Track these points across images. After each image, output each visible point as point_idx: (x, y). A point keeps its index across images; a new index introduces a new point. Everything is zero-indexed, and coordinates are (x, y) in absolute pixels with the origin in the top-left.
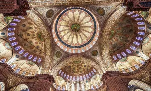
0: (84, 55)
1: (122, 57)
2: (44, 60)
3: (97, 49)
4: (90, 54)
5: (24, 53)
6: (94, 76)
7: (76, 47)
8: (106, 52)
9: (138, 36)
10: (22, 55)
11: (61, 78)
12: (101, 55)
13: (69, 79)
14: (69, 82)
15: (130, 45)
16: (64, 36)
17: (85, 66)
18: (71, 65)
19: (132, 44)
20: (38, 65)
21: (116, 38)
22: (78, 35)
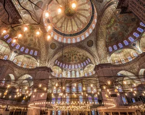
0: (79, 45)
1: (118, 48)
2: (40, 52)
3: (93, 39)
4: (85, 44)
5: (21, 47)
6: (89, 65)
7: (71, 35)
8: (102, 43)
9: (139, 26)
10: (19, 49)
11: (58, 67)
12: (97, 46)
13: (65, 67)
14: (65, 70)
15: (129, 36)
16: (57, 22)
17: (80, 55)
18: (67, 55)
19: (131, 34)
20: (36, 57)
21: (115, 27)
22: (73, 20)
